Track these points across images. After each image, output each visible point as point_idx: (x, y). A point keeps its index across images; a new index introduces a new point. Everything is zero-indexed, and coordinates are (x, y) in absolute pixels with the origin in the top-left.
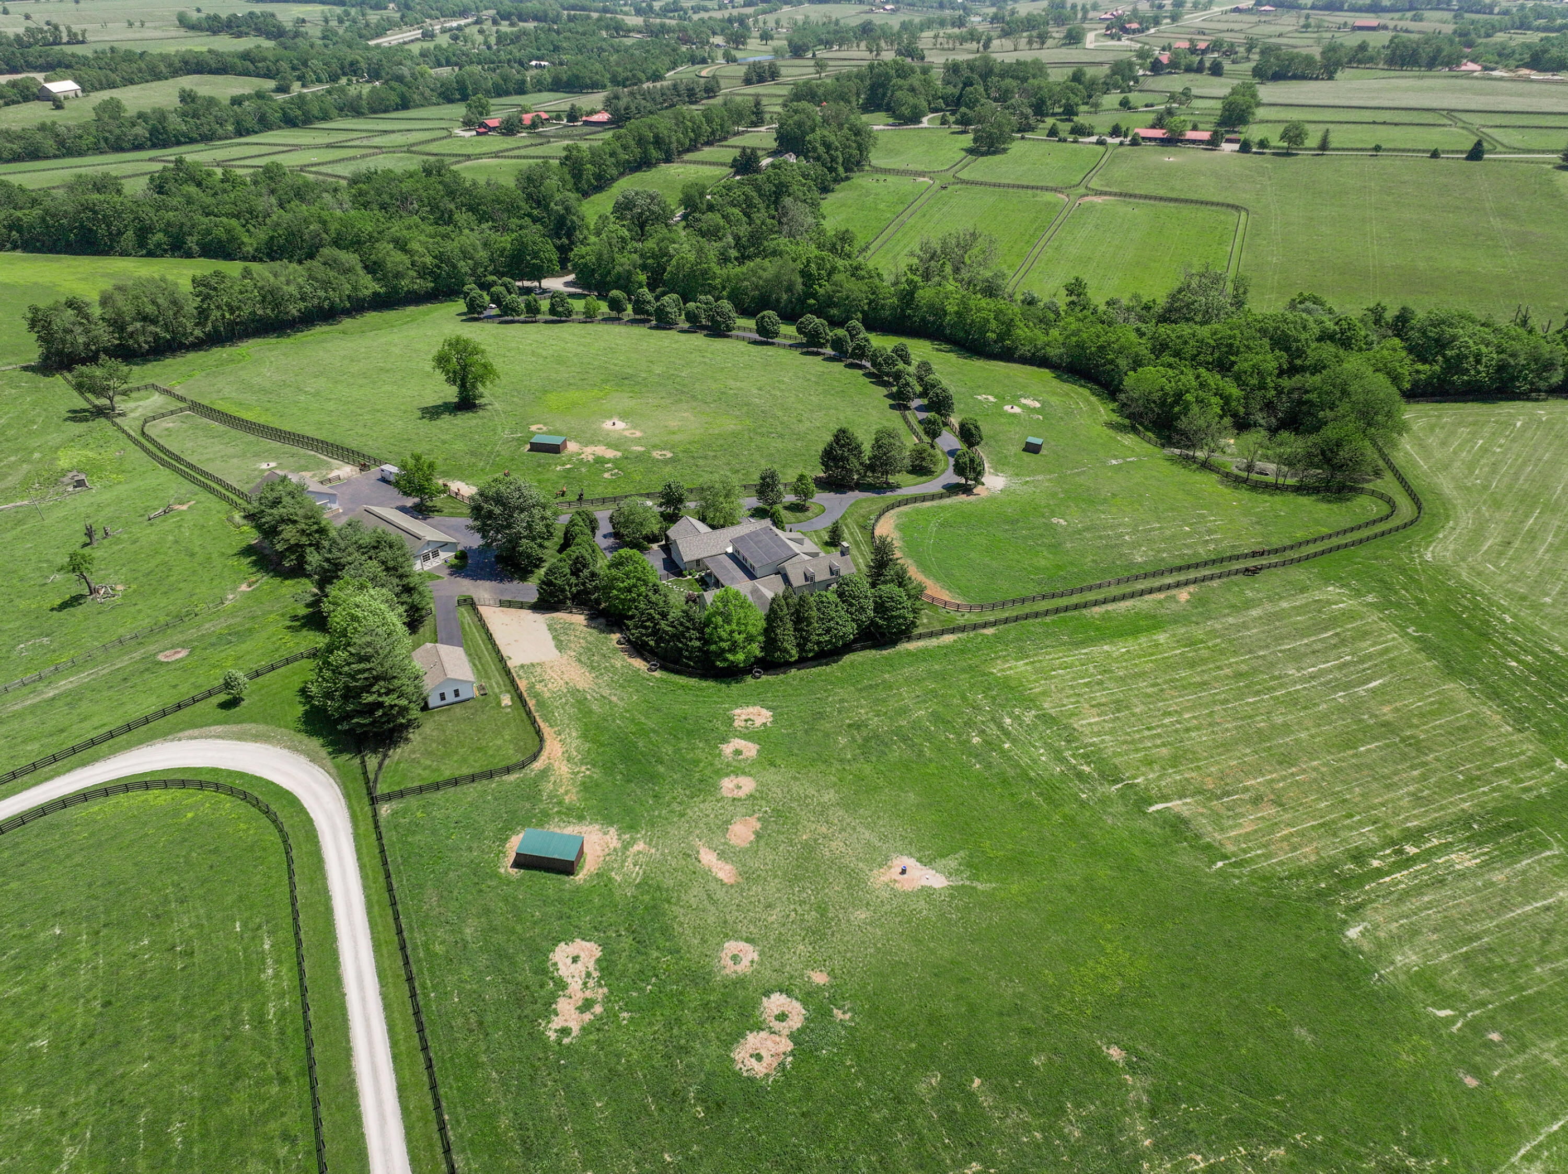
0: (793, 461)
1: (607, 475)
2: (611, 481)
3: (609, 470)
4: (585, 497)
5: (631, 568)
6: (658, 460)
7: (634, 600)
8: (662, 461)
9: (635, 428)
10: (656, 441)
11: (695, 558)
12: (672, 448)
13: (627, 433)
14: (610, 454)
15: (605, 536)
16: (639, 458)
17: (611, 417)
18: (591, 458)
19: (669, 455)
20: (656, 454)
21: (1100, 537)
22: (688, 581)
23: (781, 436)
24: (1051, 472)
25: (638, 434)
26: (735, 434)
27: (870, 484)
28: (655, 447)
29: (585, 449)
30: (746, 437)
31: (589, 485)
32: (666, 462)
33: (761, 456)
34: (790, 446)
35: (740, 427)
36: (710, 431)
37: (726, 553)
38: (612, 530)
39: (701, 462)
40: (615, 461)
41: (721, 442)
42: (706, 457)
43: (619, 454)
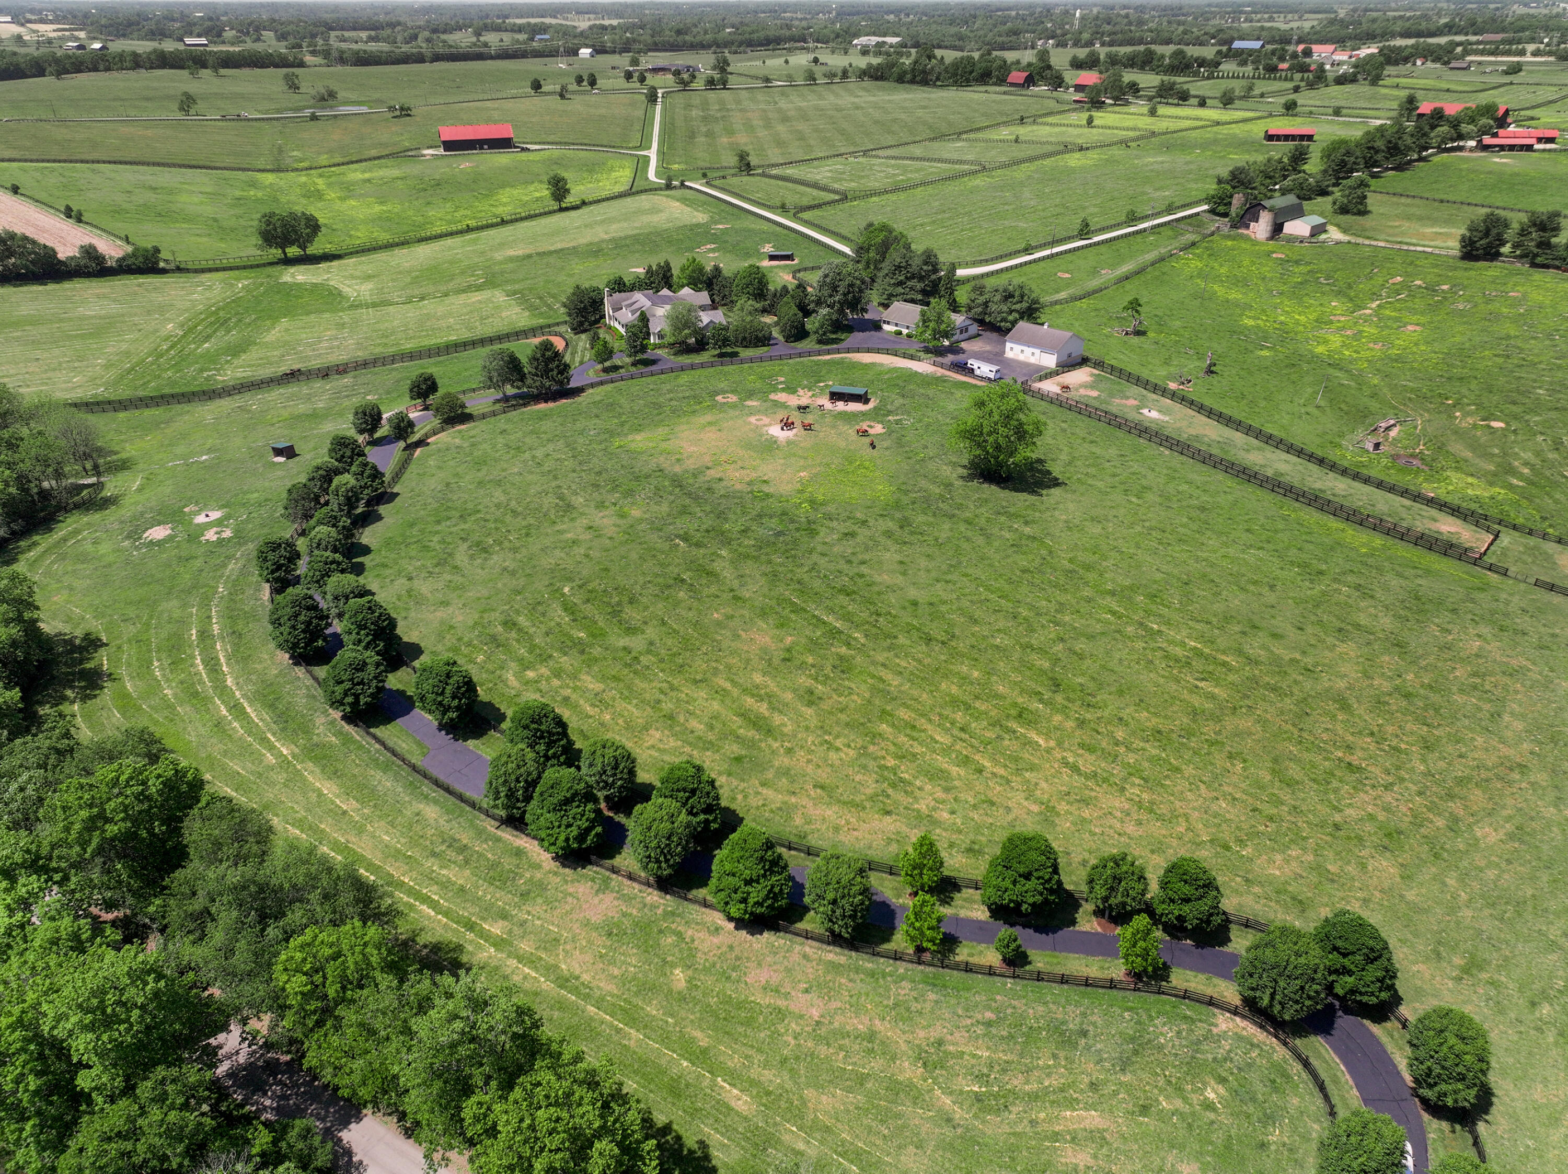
1: (782, 378)
2: (777, 373)
3: (780, 382)
6: (731, 392)
8: (727, 392)
9: (757, 427)
10: (732, 413)
12: (714, 406)
13: (766, 420)
14: (781, 397)
16: (751, 394)
18: (801, 392)
19: (719, 398)
20: (733, 398)
25: (753, 419)
28: (734, 406)
30: (626, 427)
32: (723, 392)
35: (630, 437)
36: (667, 429)
40: (775, 390)
41: (659, 418)
42: (681, 398)
43: (773, 396)
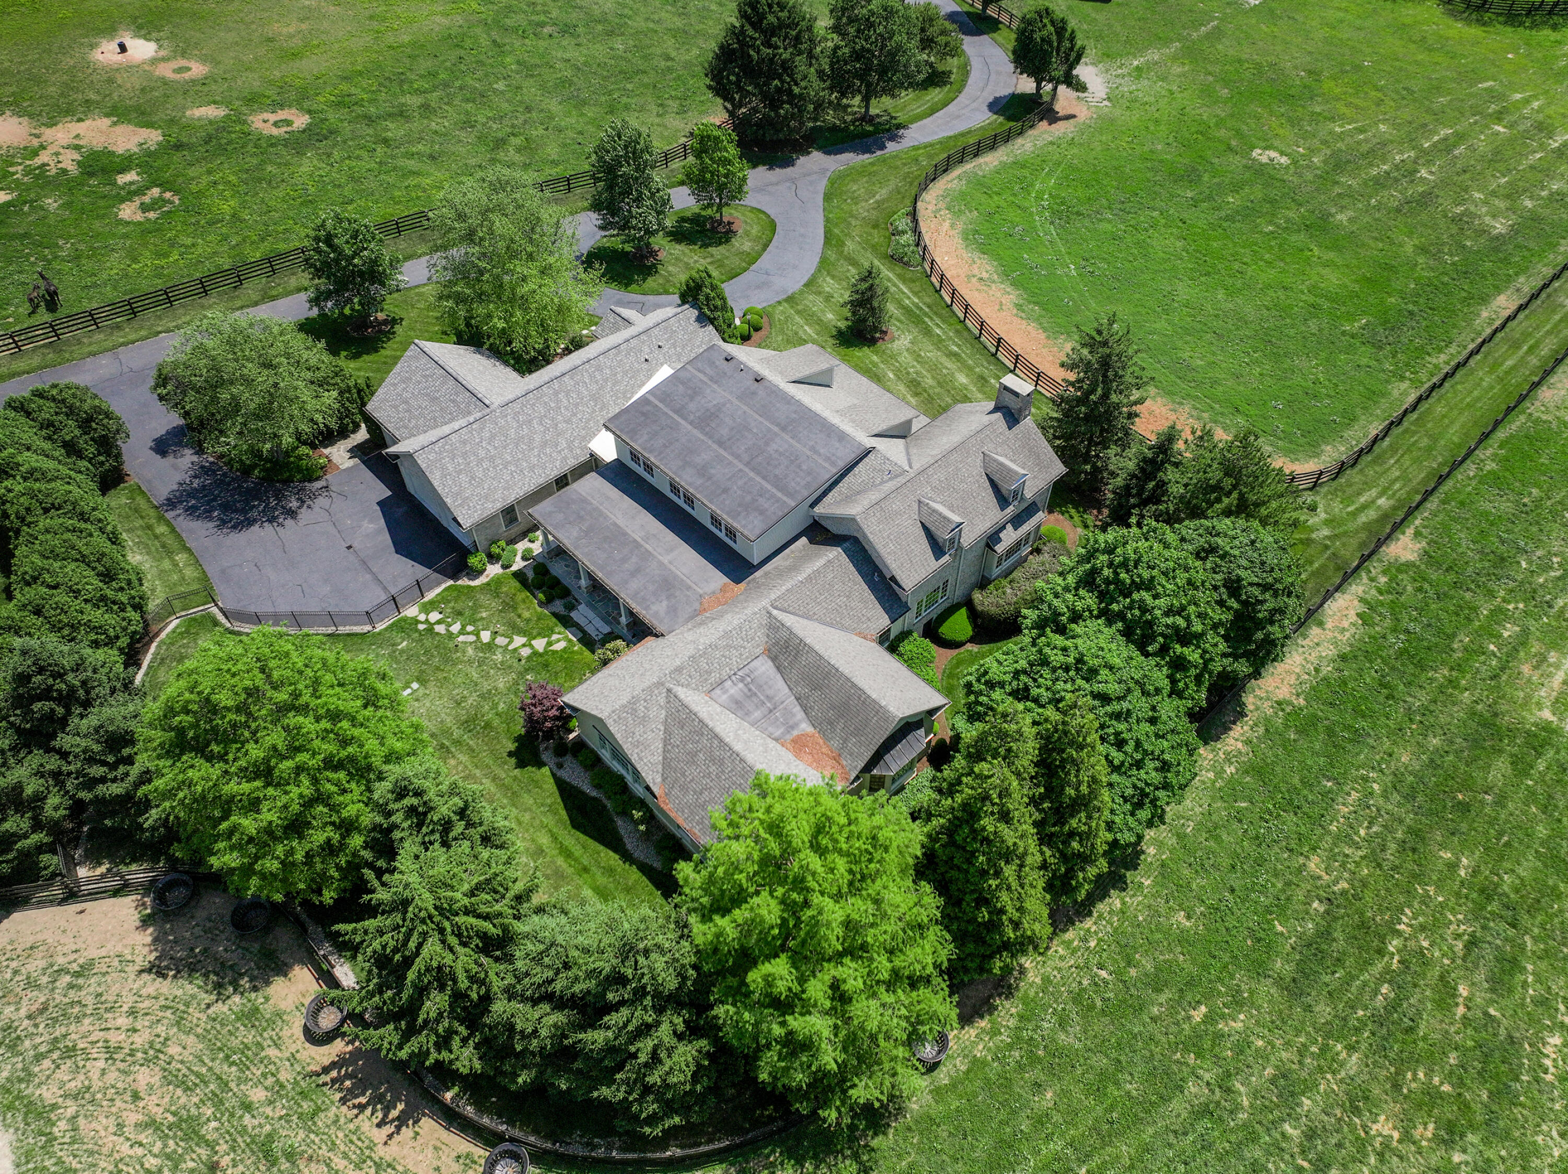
0: (628, 93)
1: (128, 211)
2: (145, 231)
3: (131, 193)
4: (69, 301)
5: (276, 738)
6: (273, 142)
7: (329, 849)
8: (286, 143)
9: (184, 54)
10: (254, 83)
11: (495, 505)
12: (301, 100)
13: (166, 71)
14: (127, 139)
15: (162, 447)
16: (216, 140)
17: (110, 31)
18: (69, 161)
19: (301, 121)
20: (263, 123)
21: (1380, 183)
22: (494, 587)
23: (567, 30)
24: (1167, 42)
25: (197, 69)
26: (454, 40)
27: (834, 129)
28: (254, 101)
29: (49, 134)
30: (484, 41)
31: (76, 258)
32: (297, 143)
33: (543, 87)
34: (599, 51)
35: (459, 20)
36: (390, 39)
37: (593, 464)
38: (175, 419)
39: (394, 130)
40: (145, 162)
41: (425, 65)
42: (401, 114)
43: (153, 137)
